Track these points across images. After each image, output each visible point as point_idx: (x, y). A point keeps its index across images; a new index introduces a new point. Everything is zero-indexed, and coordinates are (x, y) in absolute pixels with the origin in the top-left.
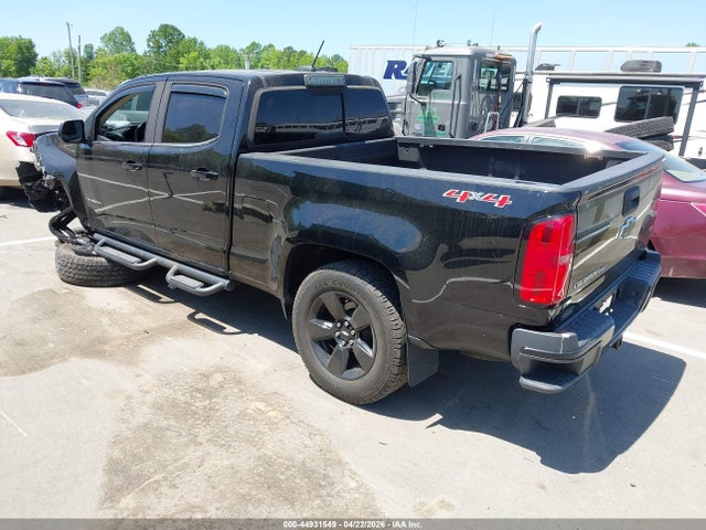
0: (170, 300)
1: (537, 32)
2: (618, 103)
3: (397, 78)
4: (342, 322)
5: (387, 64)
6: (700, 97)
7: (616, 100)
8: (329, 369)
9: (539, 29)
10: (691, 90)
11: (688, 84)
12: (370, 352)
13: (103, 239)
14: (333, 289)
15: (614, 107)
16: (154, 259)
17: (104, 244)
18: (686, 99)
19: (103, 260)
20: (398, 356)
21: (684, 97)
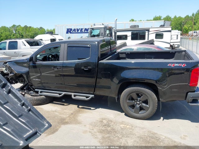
0: (67, 104)
1: (116, 20)
2: (132, 36)
3: (70, 33)
4: (137, 100)
5: (67, 30)
6: (150, 33)
7: (131, 35)
8: (134, 112)
9: (117, 19)
10: (147, 31)
11: (147, 30)
12: (148, 106)
13: (40, 90)
14: (134, 92)
15: (131, 37)
16: (64, 93)
17: (41, 92)
18: (147, 34)
19: (44, 96)
20: (157, 105)
21: (146, 33)
